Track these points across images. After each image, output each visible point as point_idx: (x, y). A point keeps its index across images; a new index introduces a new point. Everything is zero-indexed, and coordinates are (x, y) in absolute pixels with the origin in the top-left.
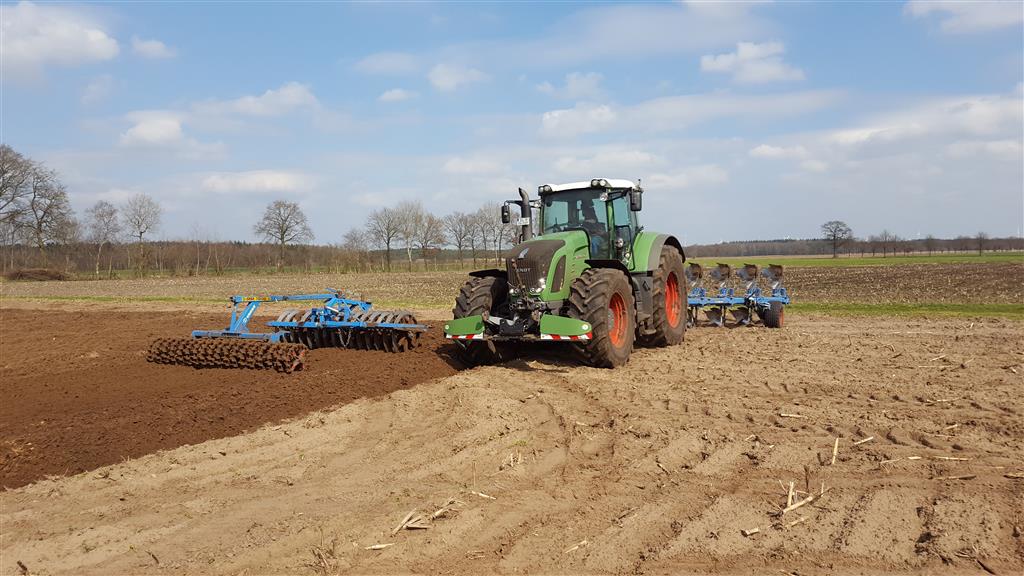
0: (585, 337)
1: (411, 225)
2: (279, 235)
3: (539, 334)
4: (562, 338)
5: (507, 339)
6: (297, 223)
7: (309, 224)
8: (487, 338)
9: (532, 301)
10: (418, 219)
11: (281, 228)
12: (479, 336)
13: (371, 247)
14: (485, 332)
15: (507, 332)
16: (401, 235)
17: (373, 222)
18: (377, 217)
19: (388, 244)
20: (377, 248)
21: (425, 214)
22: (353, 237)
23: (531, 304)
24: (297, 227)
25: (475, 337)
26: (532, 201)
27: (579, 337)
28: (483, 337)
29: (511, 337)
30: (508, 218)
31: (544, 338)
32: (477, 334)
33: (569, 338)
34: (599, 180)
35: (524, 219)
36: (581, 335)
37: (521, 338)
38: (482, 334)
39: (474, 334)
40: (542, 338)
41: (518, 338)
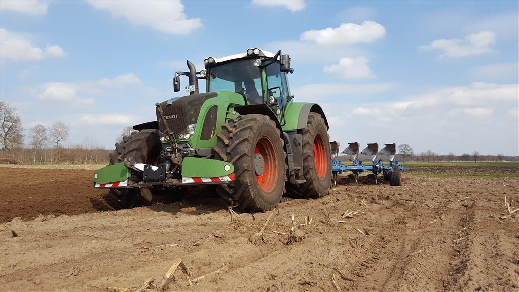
3: (181, 178)
5: (151, 185)
8: (132, 185)
14: (130, 180)
15: (150, 178)
23: (179, 150)
25: (121, 185)
26: (199, 73)
27: (221, 179)
28: (128, 184)
29: (154, 183)
30: (178, 86)
31: (186, 182)
32: (122, 181)
33: (210, 181)
34: (253, 50)
35: (191, 86)
36: (223, 177)
37: (164, 184)
38: (126, 182)
39: (119, 182)
40: (184, 182)
41: (162, 183)
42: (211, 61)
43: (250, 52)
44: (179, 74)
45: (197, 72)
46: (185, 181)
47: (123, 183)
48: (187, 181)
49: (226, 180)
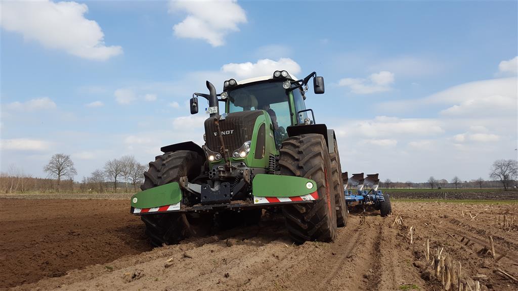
0: (310, 198)
1: (128, 169)
2: (58, 172)
3: (252, 198)
4: (282, 200)
5: (211, 207)
6: (68, 166)
7: (75, 167)
8: (185, 209)
9: (235, 166)
10: (132, 165)
11: (59, 169)
12: (176, 207)
13: (106, 179)
14: (182, 202)
15: (209, 199)
16: (123, 174)
17: (109, 166)
18: (110, 164)
19: (116, 178)
20: (109, 181)
21: (136, 163)
22: (97, 174)
23: (234, 169)
24: (68, 168)
25: (171, 208)
26: (219, 95)
27: (302, 198)
28: (181, 208)
29: (215, 205)
30: (196, 108)
31: (258, 203)
32: (172, 205)
33: (289, 200)
34: (281, 72)
35: (212, 108)
36: (305, 195)
37: (229, 206)
38: (179, 205)
39: (169, 205)
40: (255, 203)
41: (225, 205)
42: (232, 82)
43: (278, 74)
44: (198, 95)
45: (217, 94)
46: (257, 201)
47: (175, 206)
48: (259, 201)
49: (309, 199)
